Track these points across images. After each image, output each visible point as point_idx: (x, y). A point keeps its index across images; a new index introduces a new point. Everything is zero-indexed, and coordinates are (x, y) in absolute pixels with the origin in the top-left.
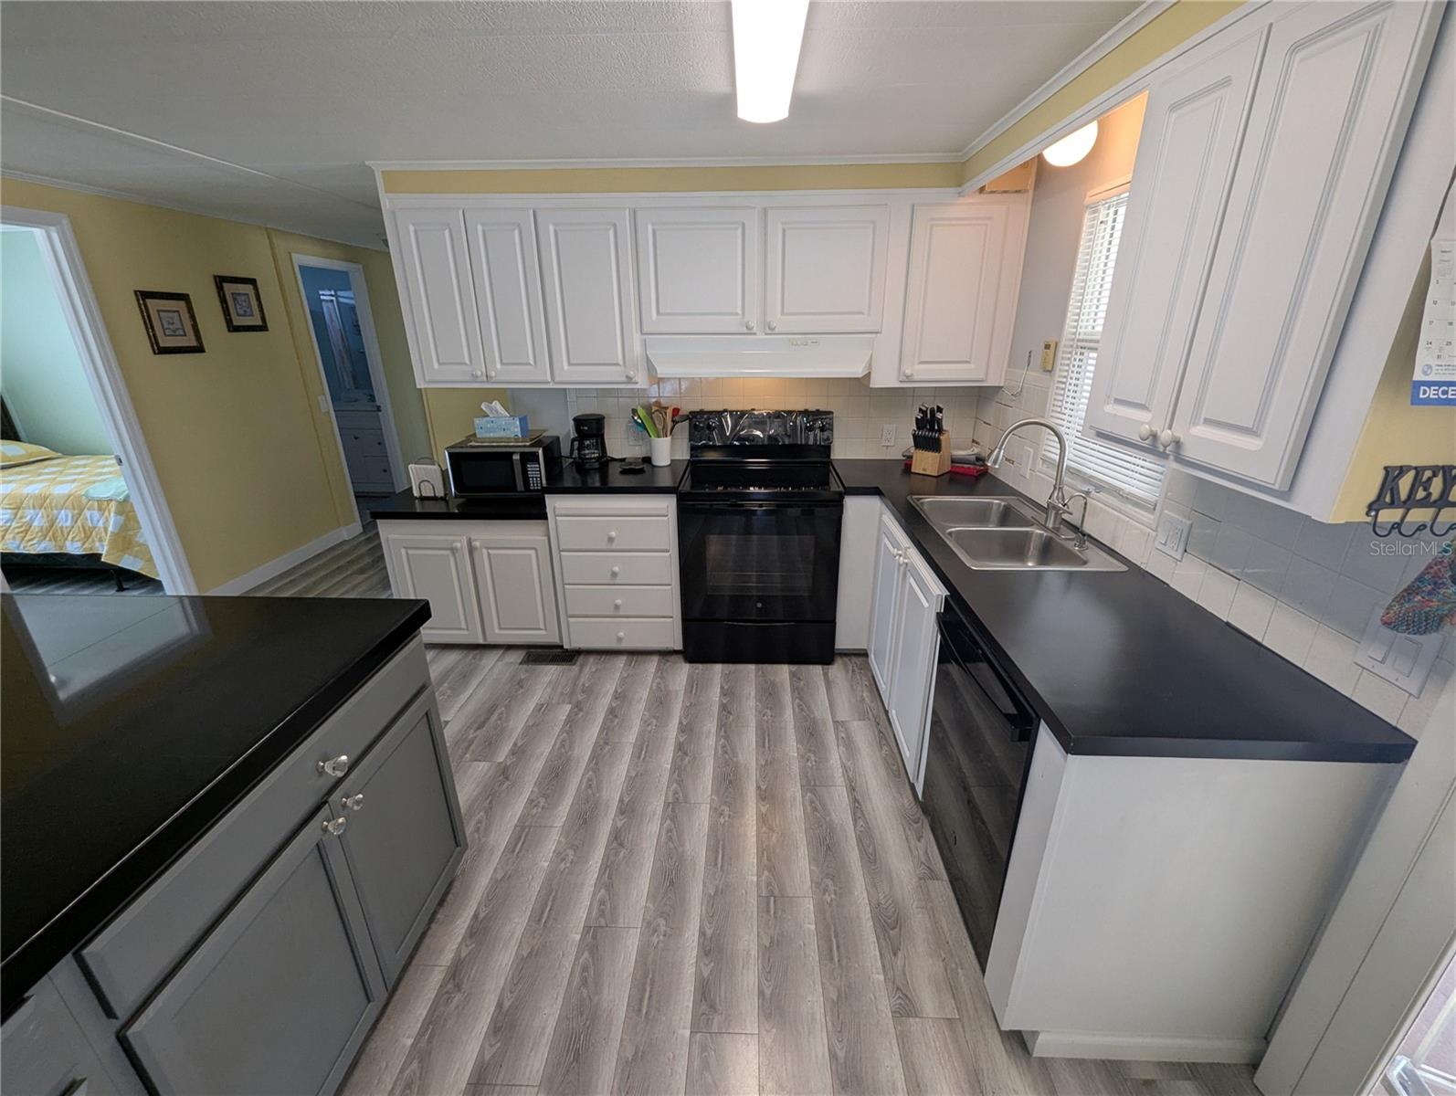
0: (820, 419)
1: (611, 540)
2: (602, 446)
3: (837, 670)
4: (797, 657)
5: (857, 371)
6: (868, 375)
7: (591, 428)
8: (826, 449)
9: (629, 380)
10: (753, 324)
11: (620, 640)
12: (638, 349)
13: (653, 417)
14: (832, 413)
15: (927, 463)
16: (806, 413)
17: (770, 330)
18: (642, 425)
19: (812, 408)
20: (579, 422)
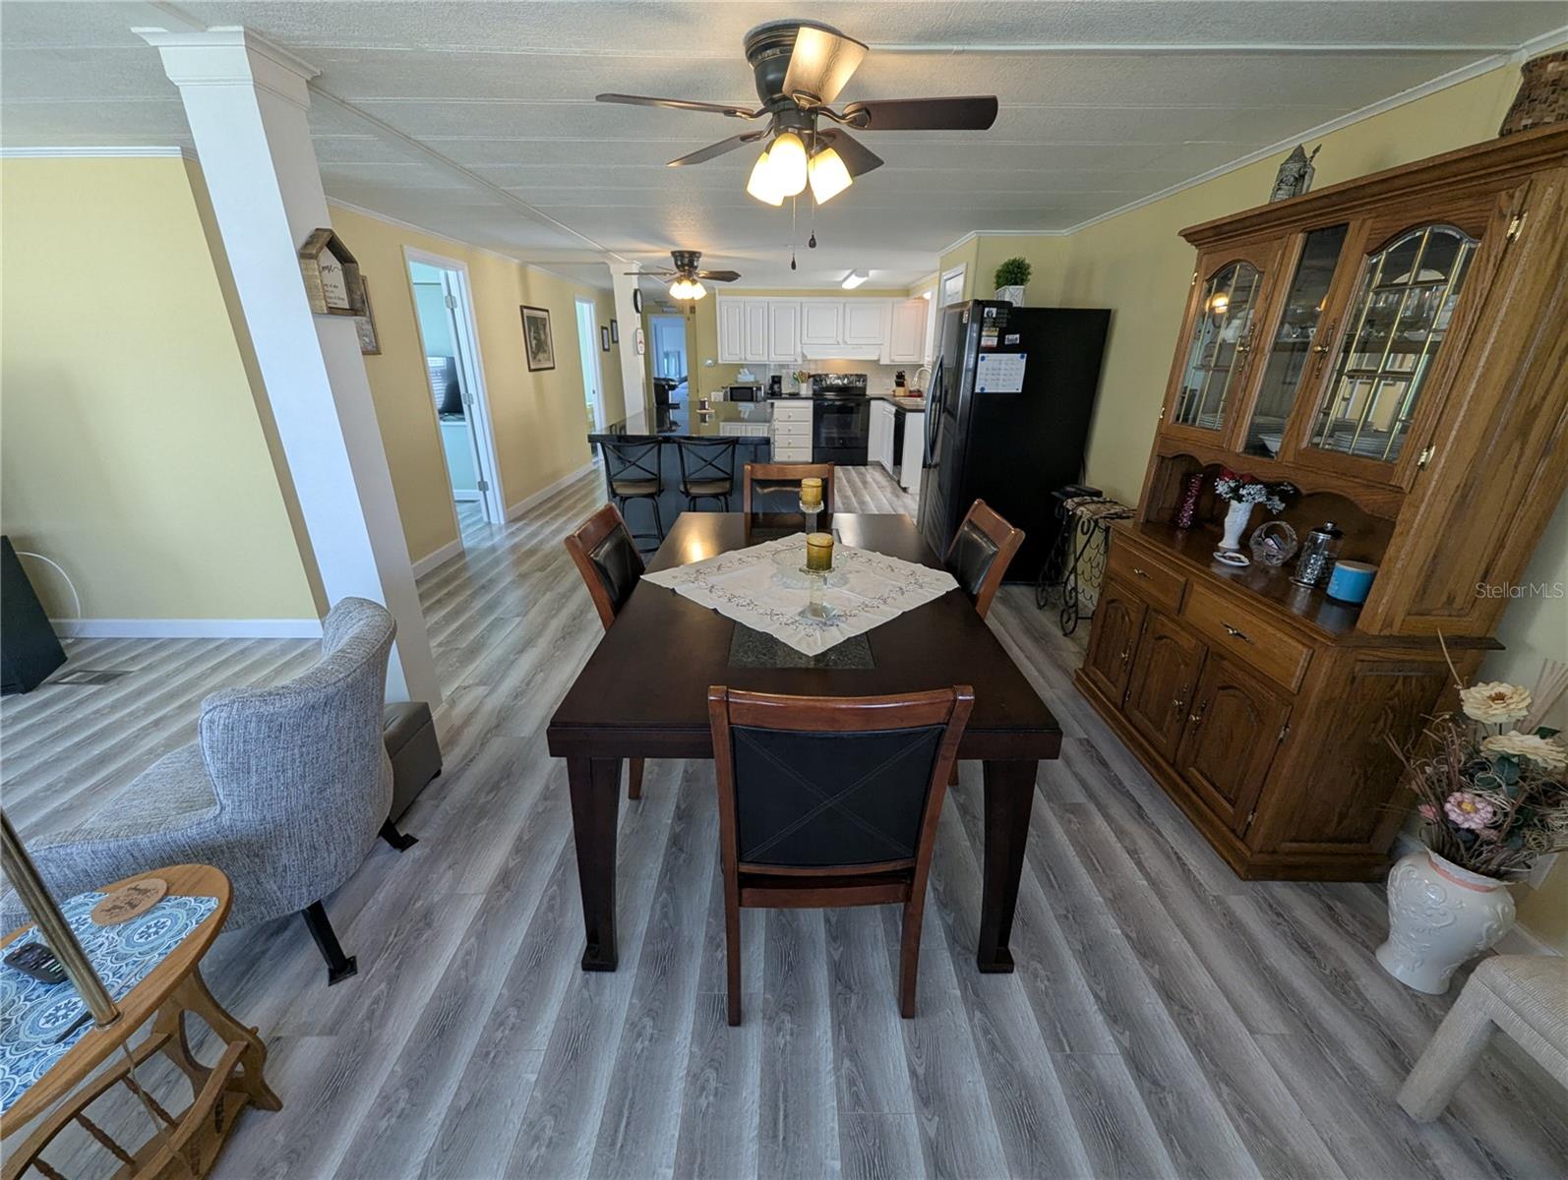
0: (862, 377)
1: (789, 417)
2: (780, 388)
3: (868, 467)
4: (854, 464)
5: (876, 358)
6: (879, 360)
7: (776, 380)
8: (864, 388)
9: (796, 360)
10: (840, 341)
11: (789, 457)
12: (799, 350)
13: (800, 378)
14: (865, 376)
15: (900, 391)
16: (857, 375)
17: (845, 343)
18: (797, 379)
19: (859, 373)
20: (773, 377)
